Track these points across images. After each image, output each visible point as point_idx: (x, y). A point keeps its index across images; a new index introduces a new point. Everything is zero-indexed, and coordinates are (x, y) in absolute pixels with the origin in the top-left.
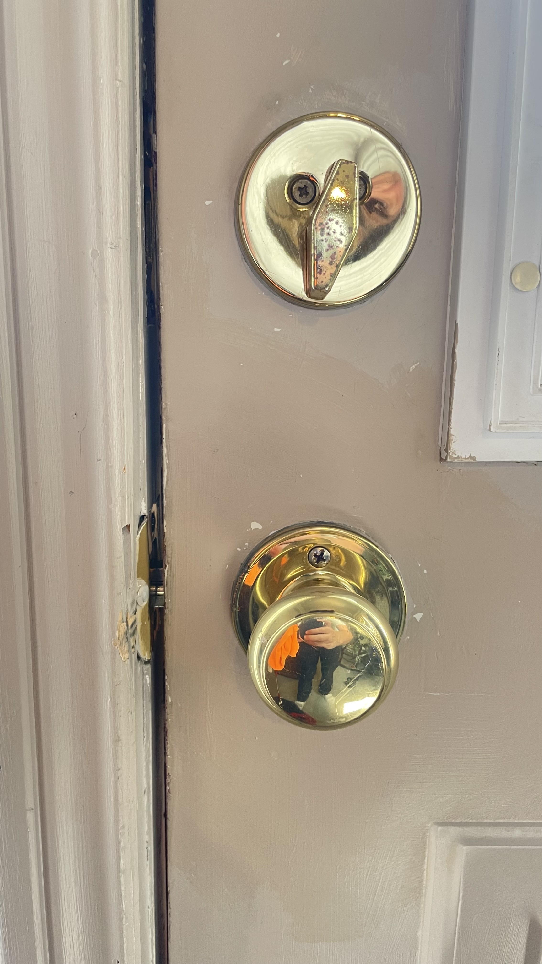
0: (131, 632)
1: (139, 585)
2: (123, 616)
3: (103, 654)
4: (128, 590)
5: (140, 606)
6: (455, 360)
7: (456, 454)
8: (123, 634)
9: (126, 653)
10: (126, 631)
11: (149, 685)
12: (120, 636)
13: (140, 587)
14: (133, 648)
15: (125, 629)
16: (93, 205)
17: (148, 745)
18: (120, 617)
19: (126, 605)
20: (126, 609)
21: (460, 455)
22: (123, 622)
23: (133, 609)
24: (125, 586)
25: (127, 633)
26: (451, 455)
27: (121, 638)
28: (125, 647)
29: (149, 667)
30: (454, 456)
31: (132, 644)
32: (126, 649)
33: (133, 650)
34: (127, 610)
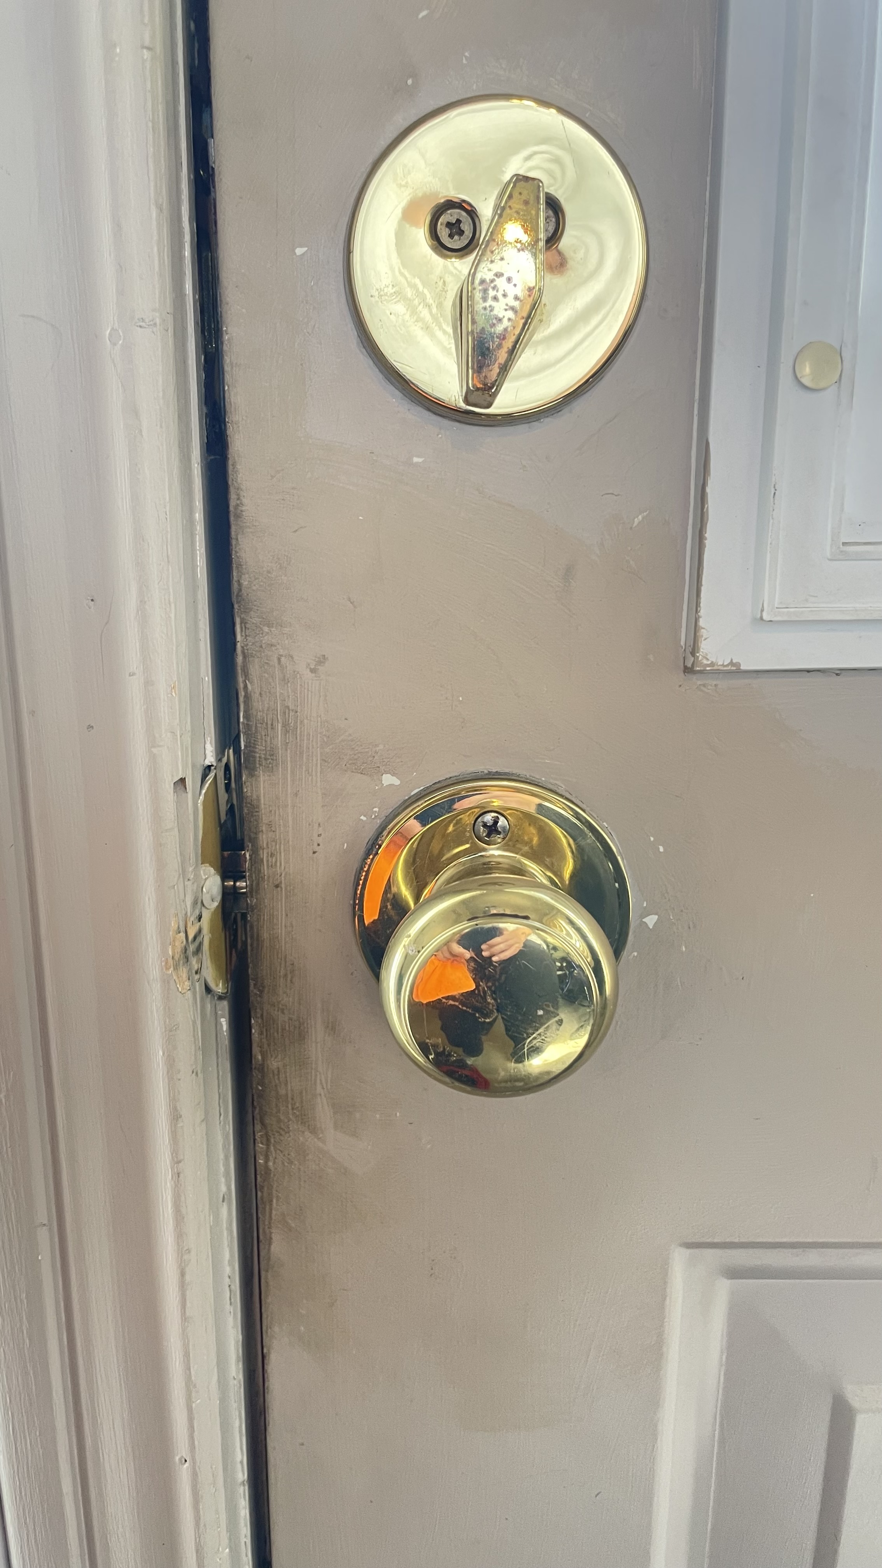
0: (192, 948)
1: (205, 875)
2: (179, 923)
3: (148, 982)
4: (186, 883)
5: (208, 909)
6: (706, 506)
7: (708, 659)
8: (179, 950)
9: (186, 981)
10: (185, 947)
11: (225, 1034)
12: (175, 955)
13: (206, 879)
14: (196, 973)
15: (182, 942)
16: (110, 255)
17: (227, 1127)
18: (174, 925)
19: (183, 906)
20: (184, 912)
21: (714, 660)
22: (179, 933)
23: (195, 912)
24: (181, 876)
25: (186, 950)
26: (701, 660)
27: (177, 957)
28: (184, 972)
29: (225, 1004)
30: (705, 662)
31: (196, 967)
32: (185, 975)
33: (197, 977)
34: (186, 914)
